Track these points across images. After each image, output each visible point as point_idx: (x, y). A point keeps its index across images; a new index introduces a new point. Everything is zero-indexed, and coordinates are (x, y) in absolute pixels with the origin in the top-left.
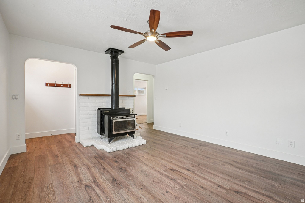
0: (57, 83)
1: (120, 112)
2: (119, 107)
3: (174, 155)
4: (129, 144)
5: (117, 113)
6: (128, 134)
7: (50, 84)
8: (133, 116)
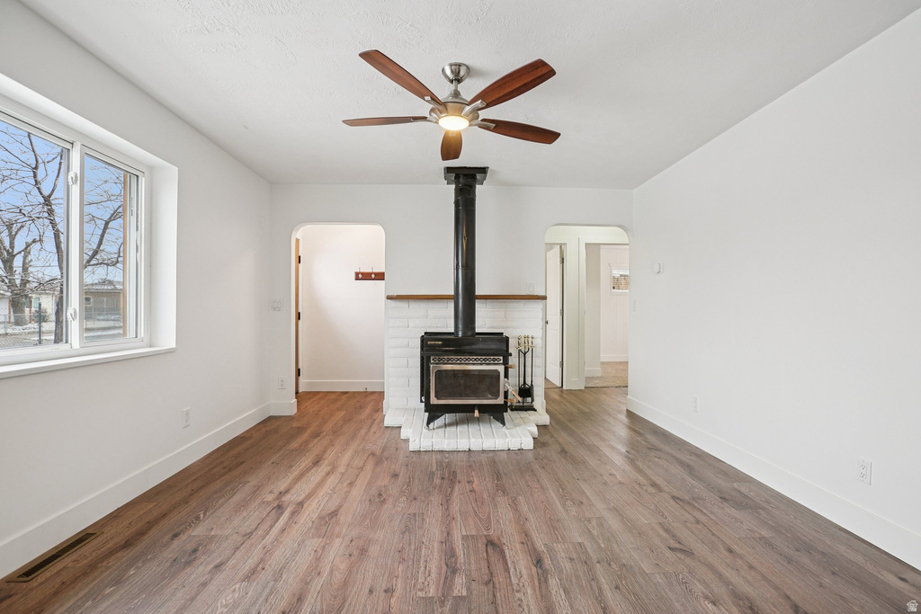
0: (376, 271)
1: (473, 344)
2: (477, 330)
3: (564, 505)
4: (472, 440)
5: (467, 347)
6: (476, 412)
7: (362, 274)
8: (501, 358)
